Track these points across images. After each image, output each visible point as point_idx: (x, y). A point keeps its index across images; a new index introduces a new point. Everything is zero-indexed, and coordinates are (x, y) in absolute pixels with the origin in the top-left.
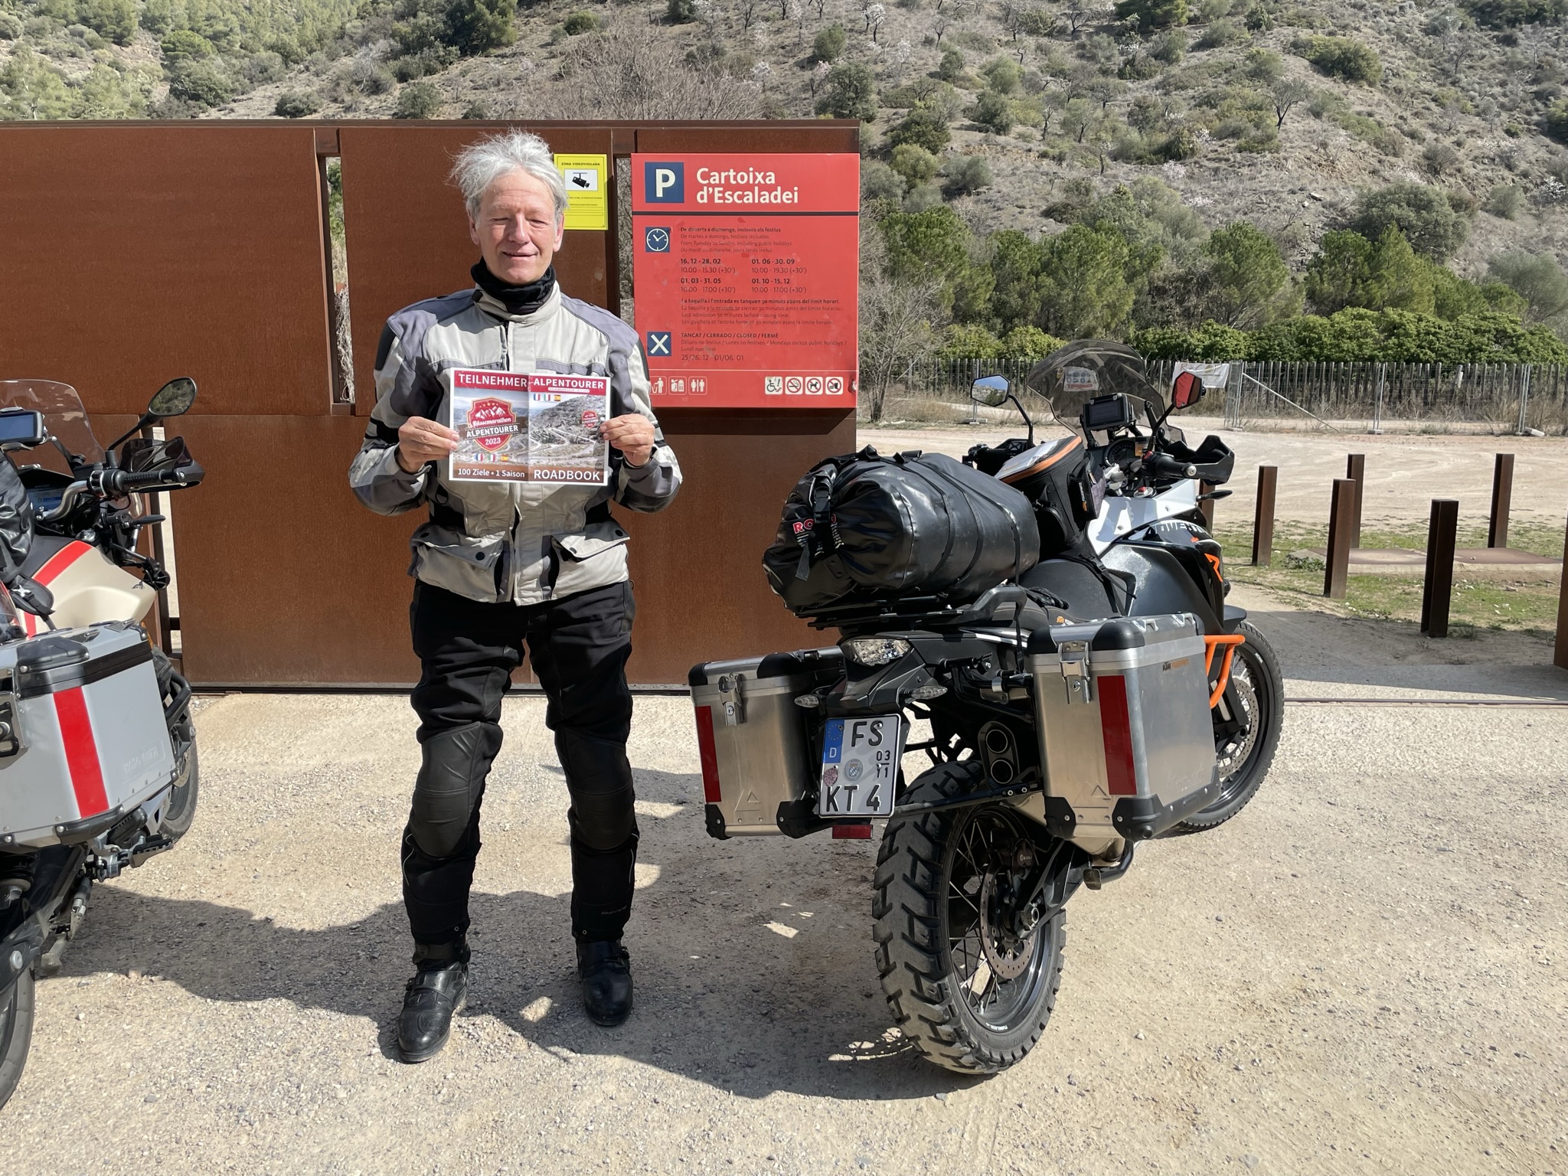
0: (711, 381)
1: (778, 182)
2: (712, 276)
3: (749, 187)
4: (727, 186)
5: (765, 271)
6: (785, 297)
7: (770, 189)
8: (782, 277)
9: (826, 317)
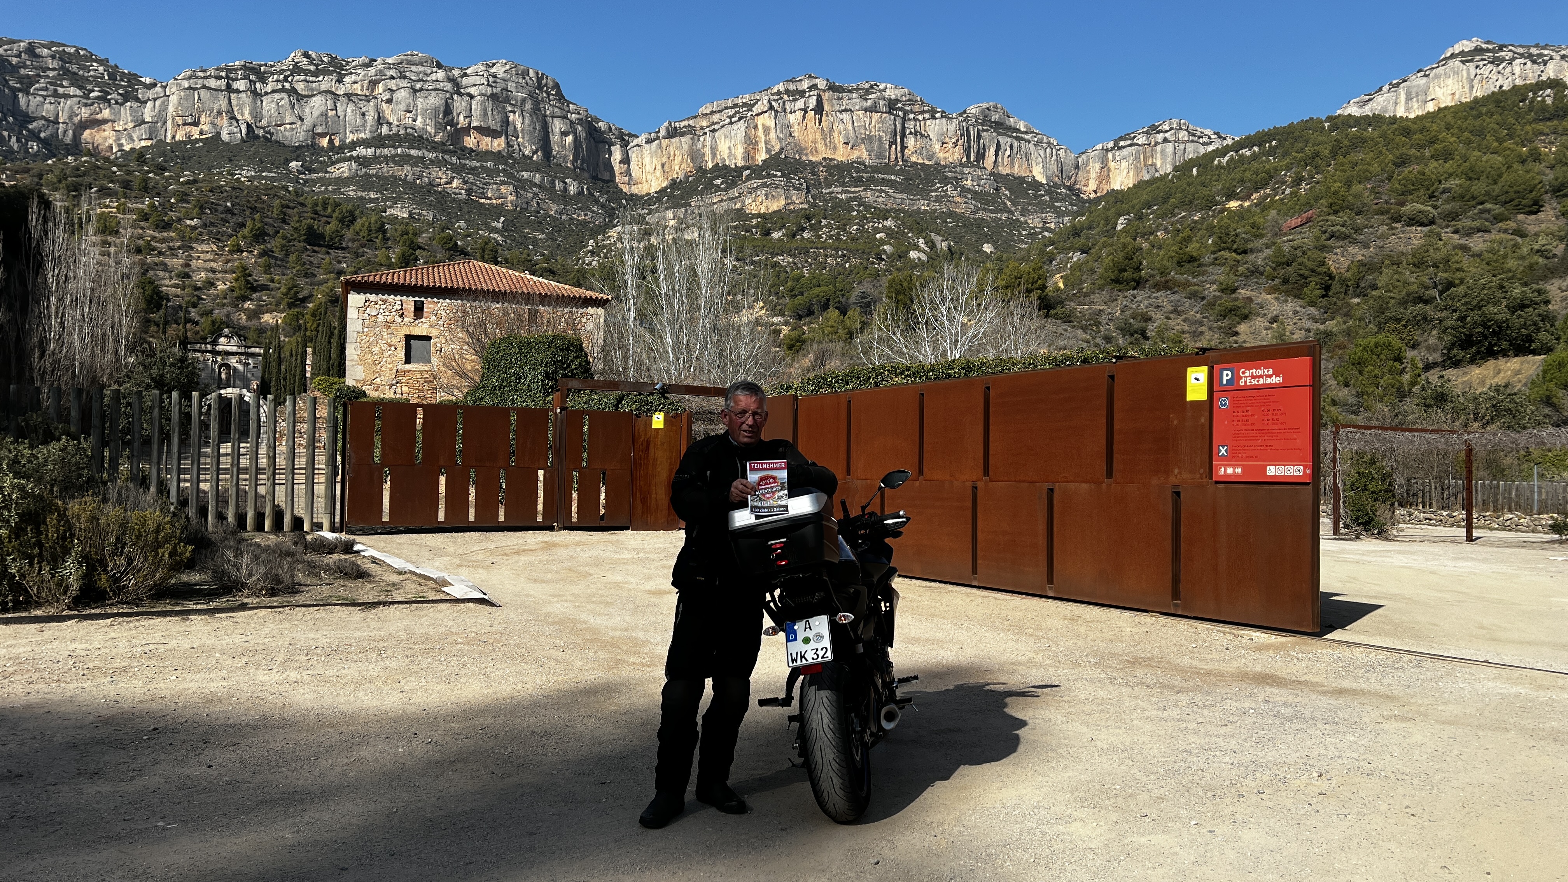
0: (1244, 468)
1: (1274, 373)
2: (1245, 419)
3: (1261, 376)
4: (1252, 377)
5: (1268, 415)
6: (1276, 427)
7: (1270, 376)
8: (1275, 417)
9: (1295, 436)
